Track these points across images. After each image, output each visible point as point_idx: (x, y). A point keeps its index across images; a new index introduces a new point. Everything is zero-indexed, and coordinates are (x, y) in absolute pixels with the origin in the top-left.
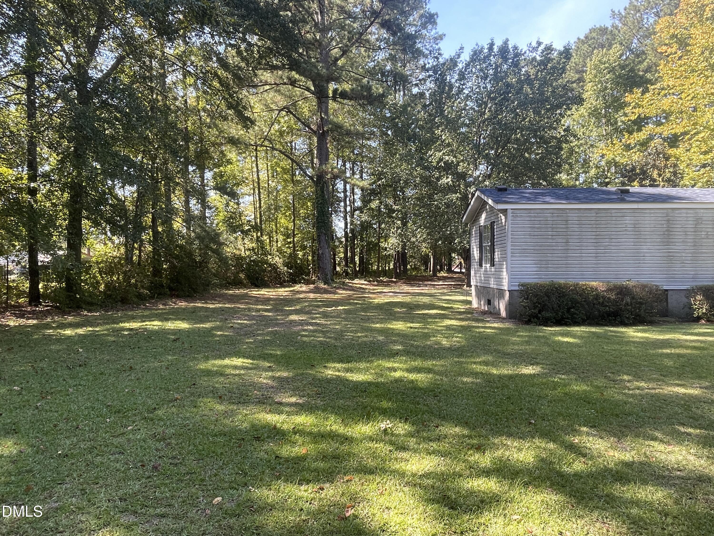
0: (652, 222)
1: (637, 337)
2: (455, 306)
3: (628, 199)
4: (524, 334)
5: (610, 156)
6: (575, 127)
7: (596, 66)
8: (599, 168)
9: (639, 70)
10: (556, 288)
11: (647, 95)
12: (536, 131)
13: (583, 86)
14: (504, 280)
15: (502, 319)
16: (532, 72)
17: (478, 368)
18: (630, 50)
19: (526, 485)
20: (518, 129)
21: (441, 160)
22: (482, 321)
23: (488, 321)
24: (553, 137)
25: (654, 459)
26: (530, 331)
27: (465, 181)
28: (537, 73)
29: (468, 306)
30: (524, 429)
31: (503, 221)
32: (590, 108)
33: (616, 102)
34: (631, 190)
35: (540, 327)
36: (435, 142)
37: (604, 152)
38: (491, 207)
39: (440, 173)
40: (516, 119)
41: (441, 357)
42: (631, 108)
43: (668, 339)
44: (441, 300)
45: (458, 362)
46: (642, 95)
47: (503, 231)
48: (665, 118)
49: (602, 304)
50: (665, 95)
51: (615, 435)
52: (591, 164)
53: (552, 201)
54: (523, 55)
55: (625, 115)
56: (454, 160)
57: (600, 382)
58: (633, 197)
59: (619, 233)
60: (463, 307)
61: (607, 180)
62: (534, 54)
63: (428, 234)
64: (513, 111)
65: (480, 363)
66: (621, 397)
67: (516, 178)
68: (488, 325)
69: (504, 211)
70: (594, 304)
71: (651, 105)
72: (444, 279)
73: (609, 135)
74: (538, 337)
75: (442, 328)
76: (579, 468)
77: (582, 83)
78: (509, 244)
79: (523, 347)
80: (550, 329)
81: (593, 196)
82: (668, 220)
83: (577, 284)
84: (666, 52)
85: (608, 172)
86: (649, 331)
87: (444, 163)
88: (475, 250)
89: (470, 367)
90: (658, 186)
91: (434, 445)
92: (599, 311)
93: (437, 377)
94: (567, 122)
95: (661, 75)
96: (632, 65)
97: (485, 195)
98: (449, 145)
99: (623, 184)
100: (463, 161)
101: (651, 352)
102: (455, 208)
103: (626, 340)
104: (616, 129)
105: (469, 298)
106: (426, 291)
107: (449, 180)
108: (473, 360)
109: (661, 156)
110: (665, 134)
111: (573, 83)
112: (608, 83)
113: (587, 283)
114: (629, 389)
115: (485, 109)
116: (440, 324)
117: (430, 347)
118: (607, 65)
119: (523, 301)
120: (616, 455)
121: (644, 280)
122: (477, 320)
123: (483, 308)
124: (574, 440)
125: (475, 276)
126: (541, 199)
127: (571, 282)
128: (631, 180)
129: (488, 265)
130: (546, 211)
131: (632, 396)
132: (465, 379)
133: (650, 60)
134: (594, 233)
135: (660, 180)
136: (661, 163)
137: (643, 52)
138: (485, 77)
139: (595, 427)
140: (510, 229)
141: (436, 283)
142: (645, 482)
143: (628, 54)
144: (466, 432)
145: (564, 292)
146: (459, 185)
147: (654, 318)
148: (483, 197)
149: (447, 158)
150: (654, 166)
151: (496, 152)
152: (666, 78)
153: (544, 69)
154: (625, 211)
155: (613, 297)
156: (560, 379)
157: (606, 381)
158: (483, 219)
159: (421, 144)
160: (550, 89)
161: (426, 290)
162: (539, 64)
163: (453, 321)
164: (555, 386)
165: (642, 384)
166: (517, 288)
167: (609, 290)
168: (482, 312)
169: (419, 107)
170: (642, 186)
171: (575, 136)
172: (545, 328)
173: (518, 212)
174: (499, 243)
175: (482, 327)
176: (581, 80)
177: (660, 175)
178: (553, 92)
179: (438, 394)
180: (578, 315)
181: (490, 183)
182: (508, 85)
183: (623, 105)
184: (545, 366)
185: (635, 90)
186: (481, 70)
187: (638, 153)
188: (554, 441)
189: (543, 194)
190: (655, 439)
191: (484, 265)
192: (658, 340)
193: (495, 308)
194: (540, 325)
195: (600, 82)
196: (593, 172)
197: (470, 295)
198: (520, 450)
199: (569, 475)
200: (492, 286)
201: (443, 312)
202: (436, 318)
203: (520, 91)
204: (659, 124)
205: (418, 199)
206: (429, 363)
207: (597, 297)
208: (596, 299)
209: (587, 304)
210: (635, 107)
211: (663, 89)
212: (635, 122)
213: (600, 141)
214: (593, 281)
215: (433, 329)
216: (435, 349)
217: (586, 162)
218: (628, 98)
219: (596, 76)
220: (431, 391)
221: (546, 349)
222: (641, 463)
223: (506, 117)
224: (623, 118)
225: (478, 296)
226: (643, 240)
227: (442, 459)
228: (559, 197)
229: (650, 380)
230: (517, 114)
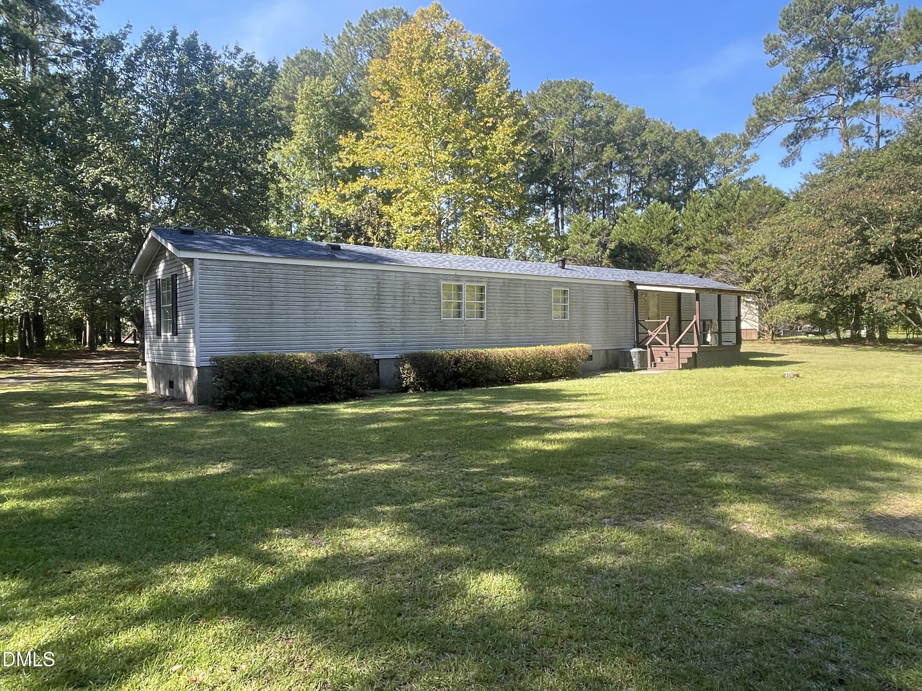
0: (363, 285)
1: (347, 413)
2: (121, 393)
3: (338, 256)
4: (216, 423)
5: (324, 205)
6: (286, 165)
7: (308, 95)
8: (313, 218)
9: (353, 112)
10: (258, 362)
11: (362, 142)
12: (235, 161)
13: (294, 117)
14: (191, 354)
15: (188, 407)
16: (230, 84)
17: (146, 477)
18: (345, 87)
19: (195, 620)
20: (212, 154)
21: (97, 180)
22: (160, 411)
23: (168, 411)
24: (257, 173)
25: (348, 549)
26: (224, 418)
27: (138, 214)
28: (236, 86)
29: (142, 392)
30: (201, 546)
31: (189, 274)
32: (301, 145)
33: (330, 143)
34: (343, 246)
35: (239, 412)
36: (90, 153)
37: (317, 200)
38: (171, 254)
39: (97, 198)
40: (209, 141)
41: (87, 470)
42: (345, 153)
43: (376, 413)
44: (99, 385)
45: (116, 472)
46: (357, 141)
47: (188, 288)
48: (381, 171)
49: (312, 379)
50: (379, 146)
51: (310, 530)
52: (304, 213)
53: (254, 252)
54: (217, 58)
55: (340, 160)
56: (119, 183)
57: (302, 470)
58: (344, 255)
59: (329, 296)
60: (134, 394)
61: (322, 234)
62: (232, 62)
63: (79, 289)
64: (205, 130)
65: (149, 470)
66: (323, 485)
67: (210, 219)
68: (167, 415)
69: (190, 262)
70: (303, 379)
71: (366, 153)
72: (108, 354)
73: (322, 182)
74: (233, 425)
75: (95, 427)
76: (265, 581)
77: (292, 113)
78: (197, 306)
79: (213, 441)
80: (250, 413)
81: (302, 251)
82: (379, 283)
83: (284, 356)
84: (379, 98)
85: (323, 224)
86: (360, 406)
87: (104, 185)
88: (150, 312)
89: (133, 476)
90: (372, 245)
91: (61, 601)
92: (308, 387)
93: (80, 499)
94: (274, 156)
95: (374, 122)
96: (346, 104)
97: (162, 237)
98: (110, 161)
99: (337, 239)
100: (133, 186)
101: (359, 428)
102: (123, 252)
103: (335, 418)
104: (331, 175)
105: (142, 381)
106: (76, 374)
107: (112, 211)
108: (139, 466)
109: (375, 212)
110: (379, 189)
111: (282, 109)
112: (320, 119)
113: (295, 354)
114: (332, 474)
115: (166, 119)
116: (93, 421)
117: (73, 455)
118: (320, 98)
119: (216, 381)
120: (310, 554)
121: (355, 349)
122: (152, 411)
123: (162, 393)
124: (263, 547)
125: (151, 350)
126: (239, 248)
127: (276, 353)
128: (346, 236)
129: (169, 334)
130: (244, 265)
131: (335, 481)
132: (123, 495)
133: (365, 103)
134: (302, 295)
135: (375, 238)
136: (374, 219)
137: (357, 93)
138: (166, 76)
139: (290, 525)
140: (198, 286)
141: (94, 361)
142: (335, 578)
143: (342, 90)
144: (116, 570)
145: (267, 366)
146: (128, 221)
147: (366, 391)
148: (159, 239)
149: (108, 179)
150: (369, 223)
151: (183, 180)
152: (379, 127)
153: (245, 84)
154: (335, 270)
155: (323, 368)
156: (255, 474)
157: (308, 468)
158: (160, 270)
159: (65, 152)
160: (253, 112)
161: (76, 372)
162: (238, 77)
163: (114, 415)
164: (247, 484)
165: (348, 466)
166: (208, 364)
167: (319, 361)
168: (161, 399)
169: (60, 97)
170: (357, 243)
171: (284, 176)
172: (244, 413)
173: (209, 263)
174: (184, 303)
175: (159, 420)
176: (290, 109)
177: (374, 233)
178: (256, 115)
179: (77, 524)
180: (284, 393)
181: (175, 221)
182: (197, 94)
183: (337, 149)
184: (238, 461)
185: (349, 133)
186: (159, 64)
187: (353, 206)
188: (237, 554)
189: (242, 243)
190: (350, 526)
191: (163, 334)
192: (367, 414)
193: (179, 391)
194: (239, 409)
195: (313, 116)
196: (306, 222)
197: (144, 375)
198: (192, 576)
199: (252, 593)
200: (174, 362)
201: (100, 403)
202: (87, 413)
203: (212, 105)
204: (373, 176)
205: (61, 235)
206: (68, 481)
207: (305, 371)
208: (305, 373)
209: (295, 380)
210: (349, 153)
211: (377, 138)
212: (350, 170)
213: (314, 186)
214: (301, 352)
215: (80, 429)
216: (79, 458)
217: (299, 209)
218: (342, 141)
219: (307, 108)
220: (66, 522)
221: (243, 439)
222: (335, 557)
223: (195, 135)
224: (338, 164)
225: (156, 377)
226: (354, 305)
227: (73, 617)
228: (261, 248)
229: (355, 460)
230: (209, 135)
